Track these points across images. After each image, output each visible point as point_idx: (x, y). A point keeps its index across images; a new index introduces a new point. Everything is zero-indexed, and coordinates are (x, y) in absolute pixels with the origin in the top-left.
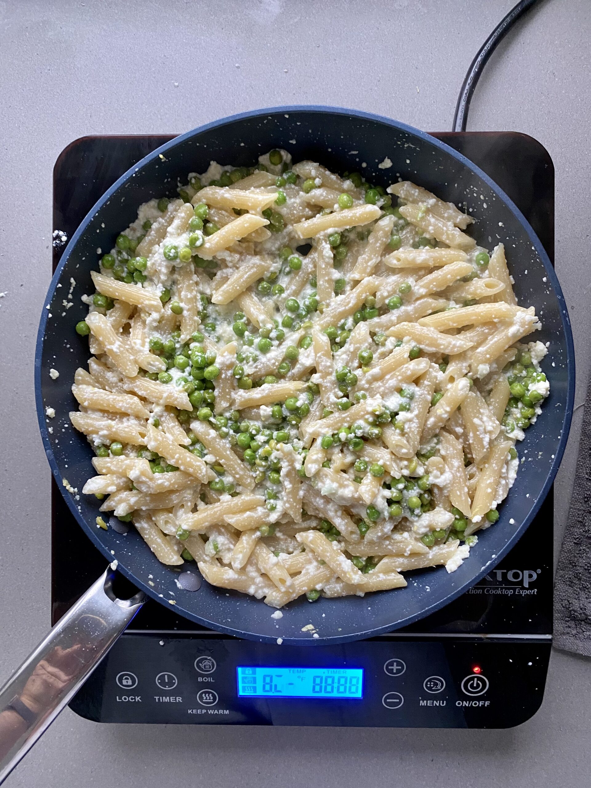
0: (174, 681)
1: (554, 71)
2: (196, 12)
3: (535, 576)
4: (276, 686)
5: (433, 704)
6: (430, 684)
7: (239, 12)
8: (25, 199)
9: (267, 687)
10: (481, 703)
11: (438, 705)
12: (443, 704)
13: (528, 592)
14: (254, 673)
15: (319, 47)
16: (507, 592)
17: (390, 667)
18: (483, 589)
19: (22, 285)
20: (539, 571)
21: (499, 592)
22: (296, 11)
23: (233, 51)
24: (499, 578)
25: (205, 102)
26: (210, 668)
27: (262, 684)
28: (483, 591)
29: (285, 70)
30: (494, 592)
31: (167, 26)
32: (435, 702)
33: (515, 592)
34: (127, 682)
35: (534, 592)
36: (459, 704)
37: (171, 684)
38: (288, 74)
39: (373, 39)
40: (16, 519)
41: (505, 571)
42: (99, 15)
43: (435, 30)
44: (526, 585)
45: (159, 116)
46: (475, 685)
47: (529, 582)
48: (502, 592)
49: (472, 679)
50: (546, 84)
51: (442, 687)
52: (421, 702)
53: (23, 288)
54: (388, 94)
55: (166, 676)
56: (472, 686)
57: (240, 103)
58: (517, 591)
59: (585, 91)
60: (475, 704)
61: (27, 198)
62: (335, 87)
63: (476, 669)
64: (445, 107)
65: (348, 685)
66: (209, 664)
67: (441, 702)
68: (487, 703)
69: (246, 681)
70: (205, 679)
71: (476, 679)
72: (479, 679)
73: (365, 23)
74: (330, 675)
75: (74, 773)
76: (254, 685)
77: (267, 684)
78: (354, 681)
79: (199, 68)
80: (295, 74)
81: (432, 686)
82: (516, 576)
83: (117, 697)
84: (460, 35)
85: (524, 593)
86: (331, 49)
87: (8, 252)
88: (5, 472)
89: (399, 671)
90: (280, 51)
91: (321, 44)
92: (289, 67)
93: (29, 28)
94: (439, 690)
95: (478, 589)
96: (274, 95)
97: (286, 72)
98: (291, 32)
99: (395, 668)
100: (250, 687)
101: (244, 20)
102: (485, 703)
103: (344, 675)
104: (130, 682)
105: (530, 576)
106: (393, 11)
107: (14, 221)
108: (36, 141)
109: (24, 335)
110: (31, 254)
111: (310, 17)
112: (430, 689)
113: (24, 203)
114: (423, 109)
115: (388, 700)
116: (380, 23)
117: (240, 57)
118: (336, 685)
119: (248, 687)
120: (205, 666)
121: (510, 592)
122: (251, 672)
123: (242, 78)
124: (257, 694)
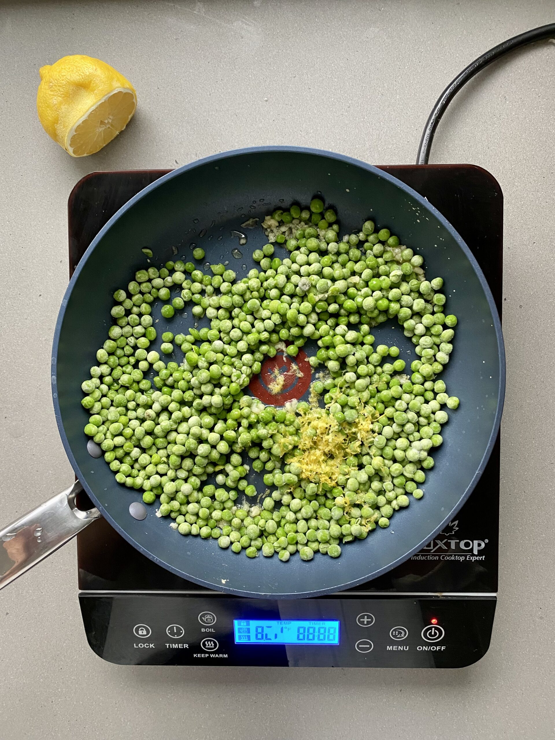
0: (181, 632)
1: (505, 95)
2: (184, 48)
3: (483, 545)
4: (266, 635)
5: (398, 649)
6: (395, 633)
7: (223, 47)
8: (40, 219)
9: (260, 636)
10: (438, 648)
11: (402, 649)
12: (406, 648)
13: (477, 558)
14: (248, 624)
15: (295, 77)
16: (459, 558)
17: (361, 620)
18: (439, 556)
19: (40, 295)
20: (487, 541)
21: (453, 558)
22: (274, 44)
23: (218, 82)
24: (453, 547)
25: (195, 129)
26: (211, 620)
27: (255, 633)
28: (439, 558)
29: (266, 99)
30: (448, 558)
31: (159, 61)
32: (399, 647)
33: (466, 558)
34: (142, 632)
35: (482, 558)
36: (420, 648)
37: (179, 633)
38: (267, 103)
39: (344, 69)
40: (44, 496)
41: (458, 541)
42: (99, 52)
43: (399, 60)
44: (475, 552)
45: (155, 144)
46: (433, 633)
47: (478, 550)
48: (455, 558)
49: (431, 628)
50: (498, 106)
51: (405, 635)
52: (388, 647)
53: (41, 298)
54: (357, 119)
55: (175, 628)
56: (430, 634)
57: (226, 129)
58: (468, 557)
59: (533, 112)
60: (433, 648)
61: (42, 218)
62: (310, 114)
63: (434, 621)
64: (408, 129)
65: (327, 634)
66: (210, 617)
67: (405, 647)
68: (443, 648)
69: (242, 631)
70: (208, 630)
71: (433, 629)
72: (436, 628)
73: (336, 55)
74: (311, 626)
75: (101, 704)
76: (249, 634)
77: (259, 633)
78: (332, 631)
79: (189, 99)
80: (274, 103)
81: (397, 634)
82: (468, 545)
83: (135, 644)
84: (421, 64)
85: (473, 559)
86: (306, 78)
87: (27, 266)
88: (33, 457)
89: (368, 623)
90: (260, 82)
91: (296, 75)
92: (269, 96)
93: (37, 65)
94: (403, 637)
95: (435, 556)
96: (256, 122)
97: (266, 101)
98: (270, 64)
99: (366, 620)
100: (245, 636)
101: (228, 55)
102: (441, 648)
103: (323, 626)
104: (145, 633)
105: (479, 545)
106: (361, 42)
107: (31, 239)
108: (47, 167)
109: (44, 339)
110: (47, 268)
111: (286, 50)
112: (395, 636)
113: (39, 223)
114: (388, 132)
115: (360, 646)
116: (349, 54)
117: (225, 88)
118: (316, 634)
119: (243, 636)
120: (207, 619)
121: (462, 559)
122: (245, 624)
123: (227, 106)
124: (251, 641)
